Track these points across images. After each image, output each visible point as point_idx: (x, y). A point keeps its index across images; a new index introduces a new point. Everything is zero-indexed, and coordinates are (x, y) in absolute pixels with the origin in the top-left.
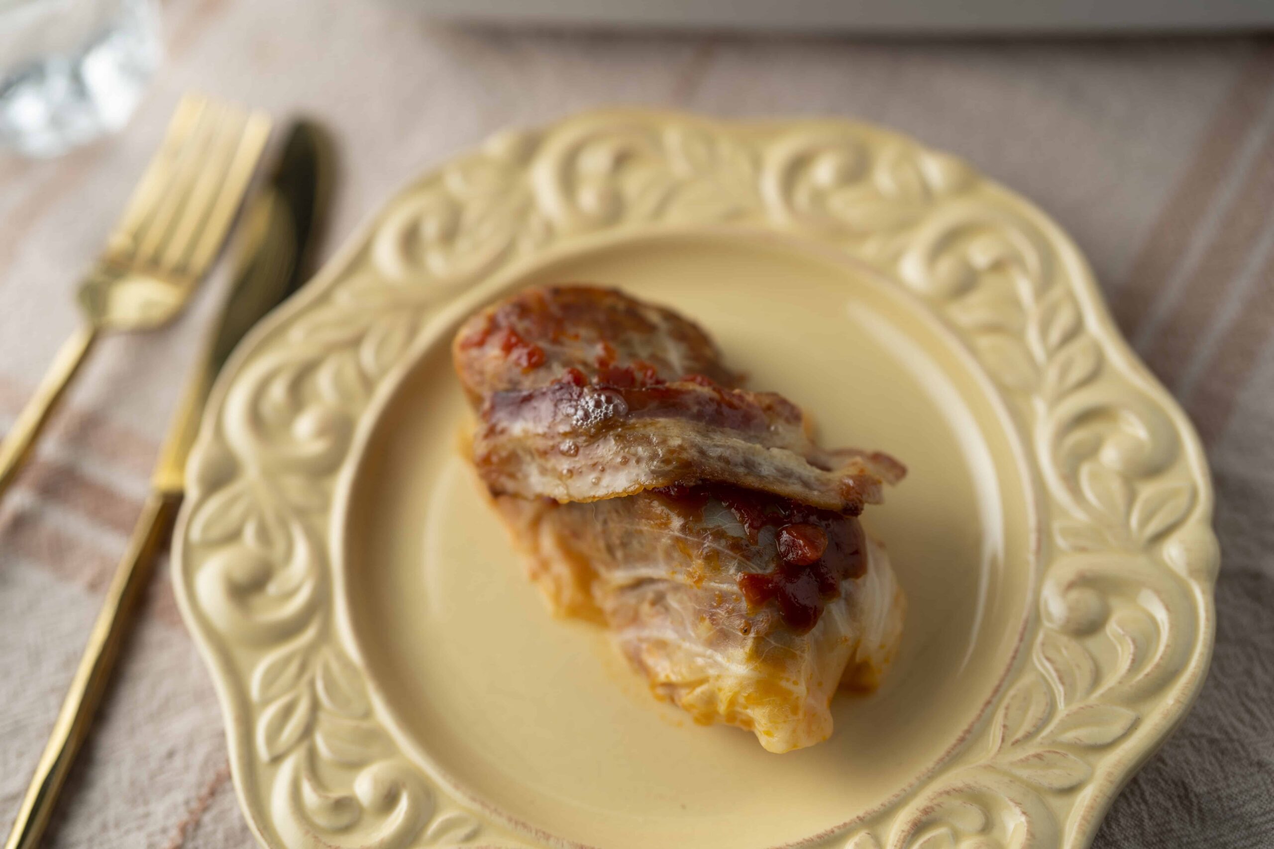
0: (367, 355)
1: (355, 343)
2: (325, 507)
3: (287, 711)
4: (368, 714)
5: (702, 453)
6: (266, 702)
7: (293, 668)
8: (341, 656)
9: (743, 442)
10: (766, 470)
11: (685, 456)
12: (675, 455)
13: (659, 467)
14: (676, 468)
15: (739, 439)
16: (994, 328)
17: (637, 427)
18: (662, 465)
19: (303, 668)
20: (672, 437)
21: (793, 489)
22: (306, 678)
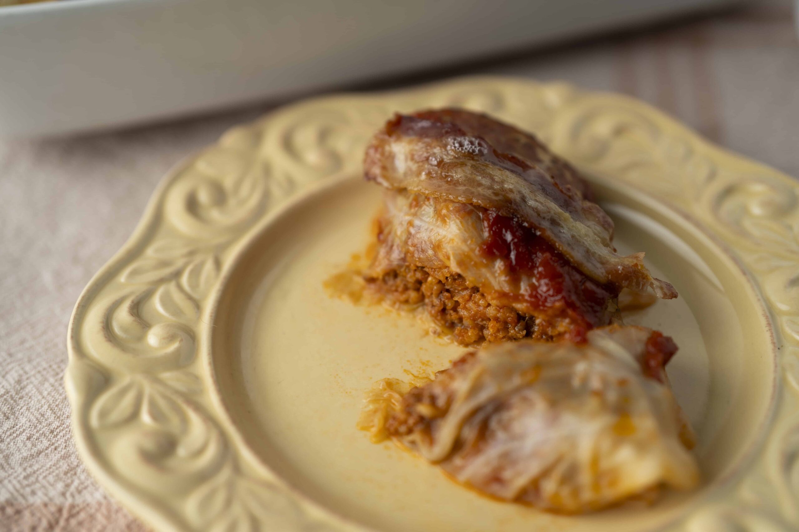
5: (524, 199)
9: (557, 207)
10: (565, 233)
11: (511, 196)
12: (503, 193)
13: (490, 195)
14: (500, 200)
15: (556, 205)
17: (490, 167)
18: (492, 195)
20: (508, 182)
21: (577, 255)
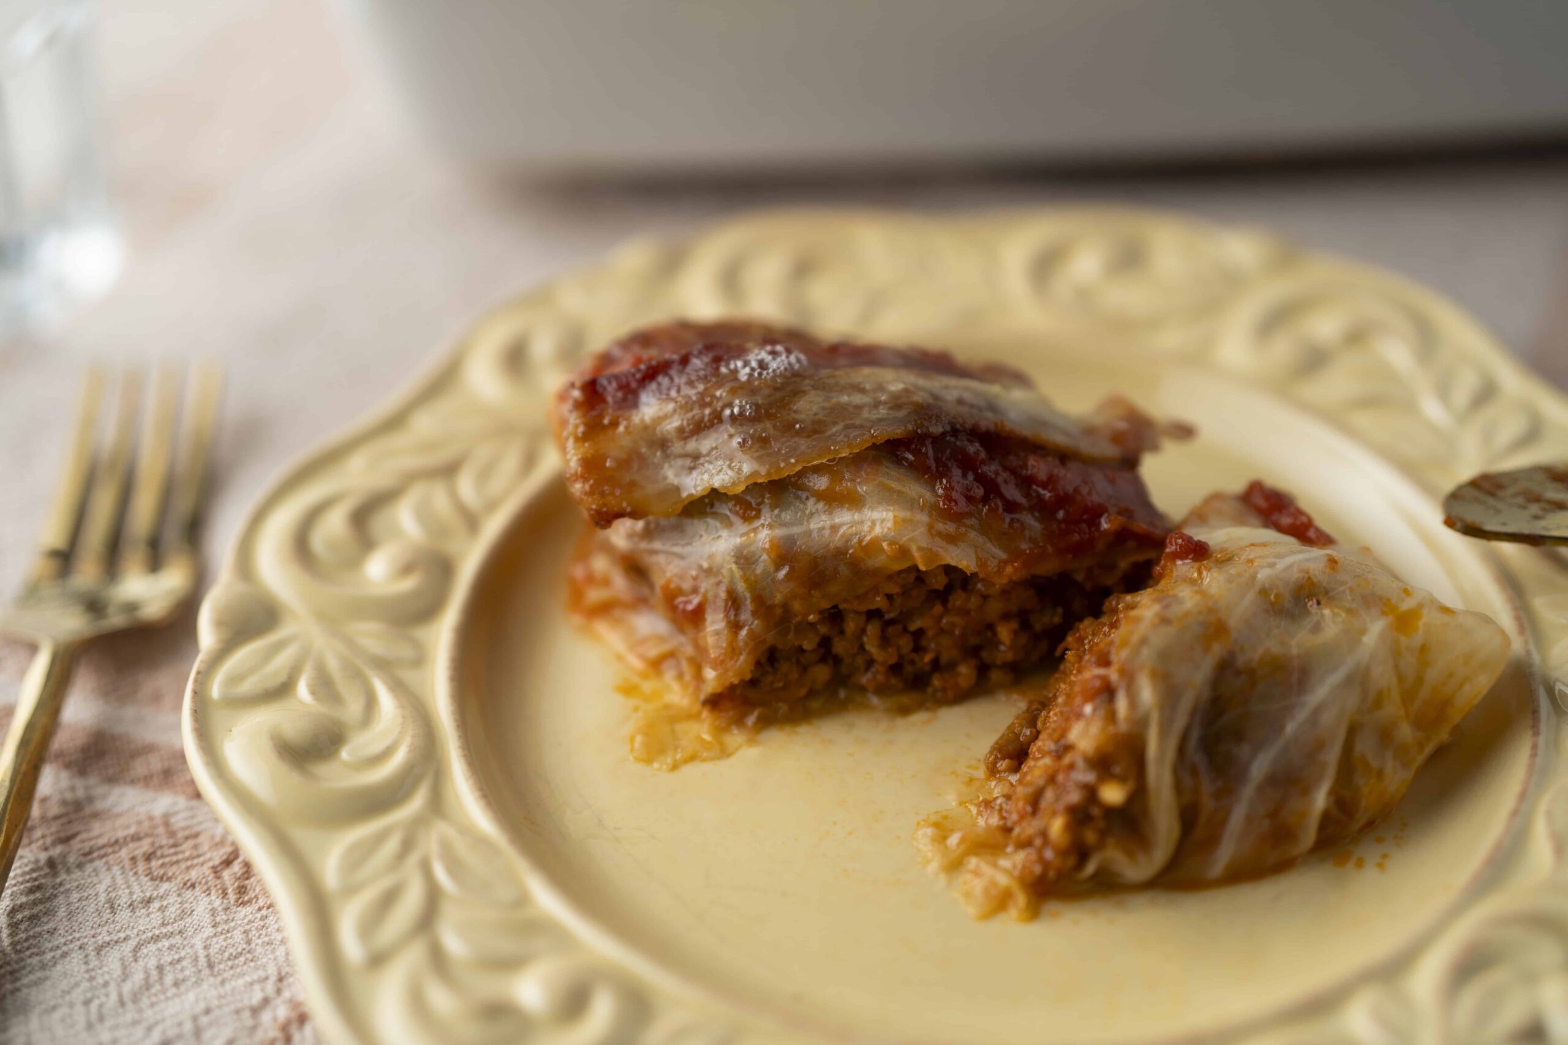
0: (466, 487)
1: (448, 471)
2: (420, 661)
3: (389, 900)
4: (523, 900)
6: (350, 890)
7: (392, 845)
8: (468, 831)
16: (1371, 402)
19: (407, 846)
22: (413, 859)
